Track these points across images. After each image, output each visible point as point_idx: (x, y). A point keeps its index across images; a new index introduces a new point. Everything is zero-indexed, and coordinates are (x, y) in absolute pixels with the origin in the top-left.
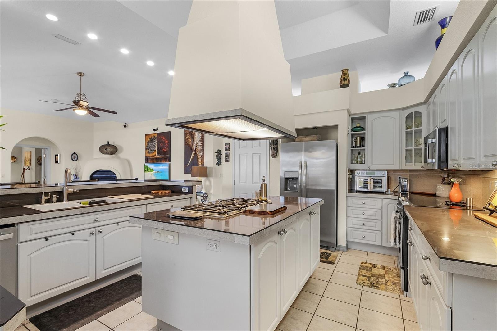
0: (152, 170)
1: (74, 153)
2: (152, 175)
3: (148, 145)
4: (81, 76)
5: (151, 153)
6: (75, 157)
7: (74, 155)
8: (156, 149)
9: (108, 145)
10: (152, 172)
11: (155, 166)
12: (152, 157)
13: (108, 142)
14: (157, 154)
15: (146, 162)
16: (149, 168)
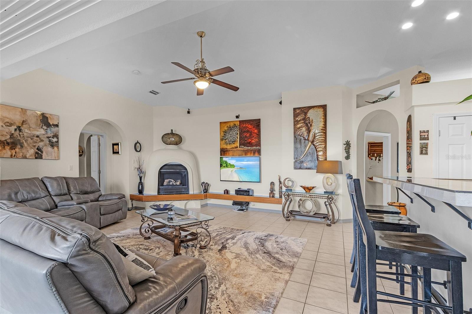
0: (233, 166)
1: (138, 142)
2: (233, 171)
3: (224, 134)
4: (201, 37)
5: (230, 144)
6: (138, 147)
7: (137, 144)
8: (238, 139)
9: (172, 134)
10: (233, 169)
11: (237, 161)
12: (231, 149)
13: (172, 130)
14: (240, 146)
15: (221, 156)
16: (228, 164)
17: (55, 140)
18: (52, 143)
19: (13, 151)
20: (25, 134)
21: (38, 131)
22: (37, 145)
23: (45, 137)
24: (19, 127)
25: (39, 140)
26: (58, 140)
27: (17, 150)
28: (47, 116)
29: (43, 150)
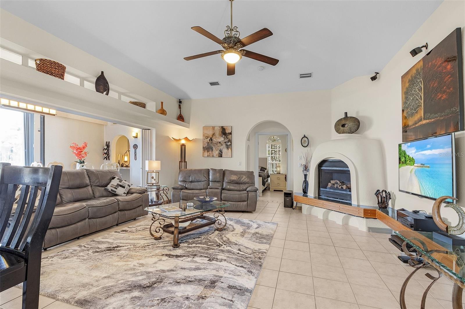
0: (412, 161)
1: (305, 137)
2: (413, 172)
3: (406, 98)
5: (412, 115)
6: (305, 141)
7: (304, 138)
8: (422, 102)
9: (347, 118)
10: (413, 167)
12: (413, 125)
13: (346, 113)
14: (424, 114)
15: (403, 142)
16: (407, 157)
17: (229, 143)
18: (228, 146)
19: (209, 153)
20: (214, 142)
21: (220, 139)
22: (219, 148)
23: (224, 142)
24: (211, 138)
25: (221, 145)
26: (231, 144)
27: (210, 152)
28: (225, 128)
29: (223, 151)
